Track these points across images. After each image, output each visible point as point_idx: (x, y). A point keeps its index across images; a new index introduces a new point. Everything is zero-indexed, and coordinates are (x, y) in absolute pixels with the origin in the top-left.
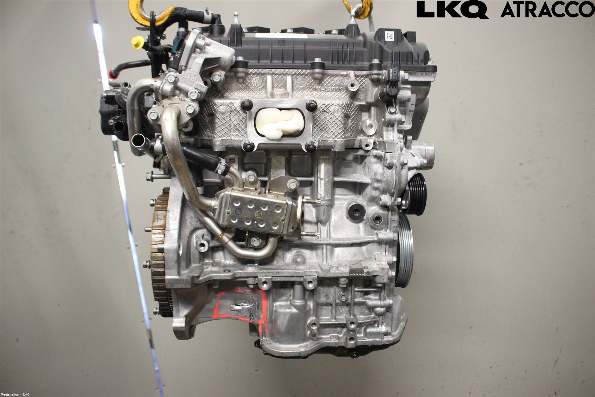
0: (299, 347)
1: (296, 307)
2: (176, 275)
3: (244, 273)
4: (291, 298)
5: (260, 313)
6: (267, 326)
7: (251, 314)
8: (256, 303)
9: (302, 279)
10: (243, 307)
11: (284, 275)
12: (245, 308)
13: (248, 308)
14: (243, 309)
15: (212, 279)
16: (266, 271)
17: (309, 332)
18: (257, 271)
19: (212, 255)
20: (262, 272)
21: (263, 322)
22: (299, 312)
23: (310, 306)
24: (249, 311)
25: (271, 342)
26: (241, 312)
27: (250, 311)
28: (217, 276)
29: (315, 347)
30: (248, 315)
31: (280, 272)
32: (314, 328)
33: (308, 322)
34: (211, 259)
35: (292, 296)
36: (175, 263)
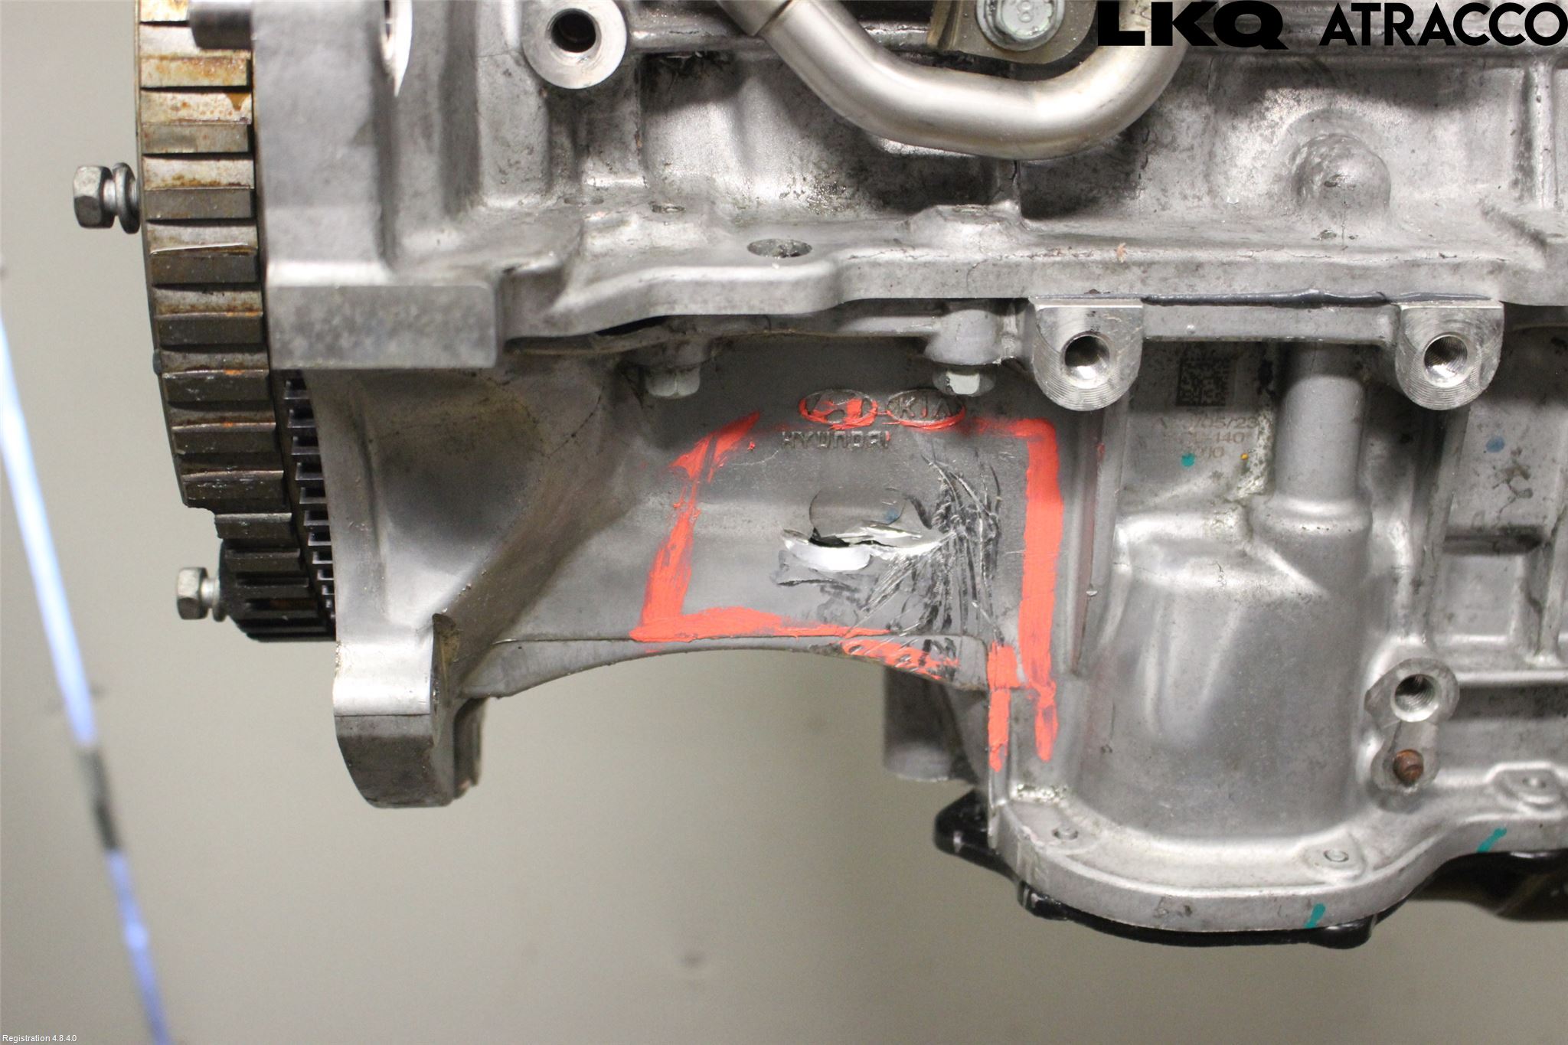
0: (1305, 859)
1: (1299, 553)
2: (364, 257)
3: (914, 266)
4: (1253, 484)
5: (1003, 599)
6: (1046, 700)
7: (934, 611)
8: (981, 526)
9: (1379, 327)
10: (877, 552)
11: (1242, 287)
12: (887, 565)
13: (912, 562)
14: (874, 571)
15: (661, 311)
16: (1098, 255)
17: (1371, 749)
18: (1020, 255)
19: (641, 135)
20: (1065, 265)
21: (1021, 675)
22: (1325, 593)
23: (1392, 552)
24: (922, 584)
25: (1084, 818)
26: (861, 596)
27: (930, 590)
28: (699, 285)
29: (1417, 858)
30: (915, 615)
31: (1211, 263)
32: (1419, 713)
33: (1378, 668)
34: (633, 162)
35: (1257, 470)
36: (357, 141)
